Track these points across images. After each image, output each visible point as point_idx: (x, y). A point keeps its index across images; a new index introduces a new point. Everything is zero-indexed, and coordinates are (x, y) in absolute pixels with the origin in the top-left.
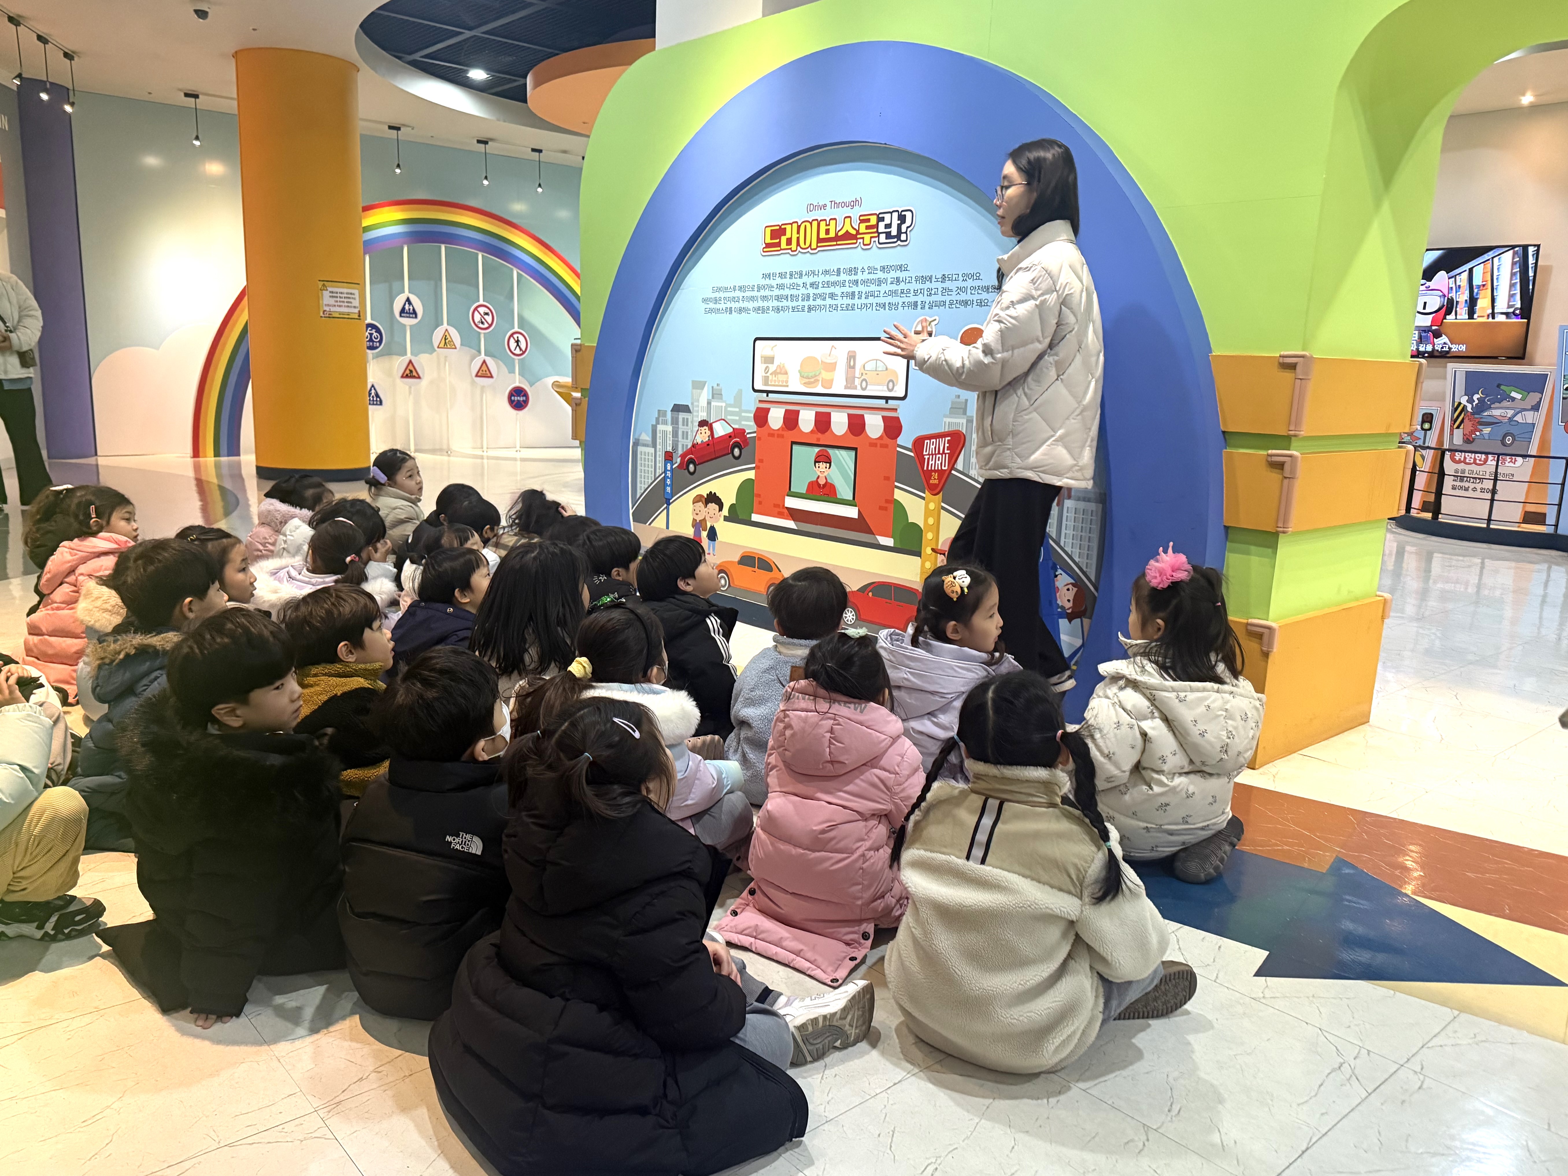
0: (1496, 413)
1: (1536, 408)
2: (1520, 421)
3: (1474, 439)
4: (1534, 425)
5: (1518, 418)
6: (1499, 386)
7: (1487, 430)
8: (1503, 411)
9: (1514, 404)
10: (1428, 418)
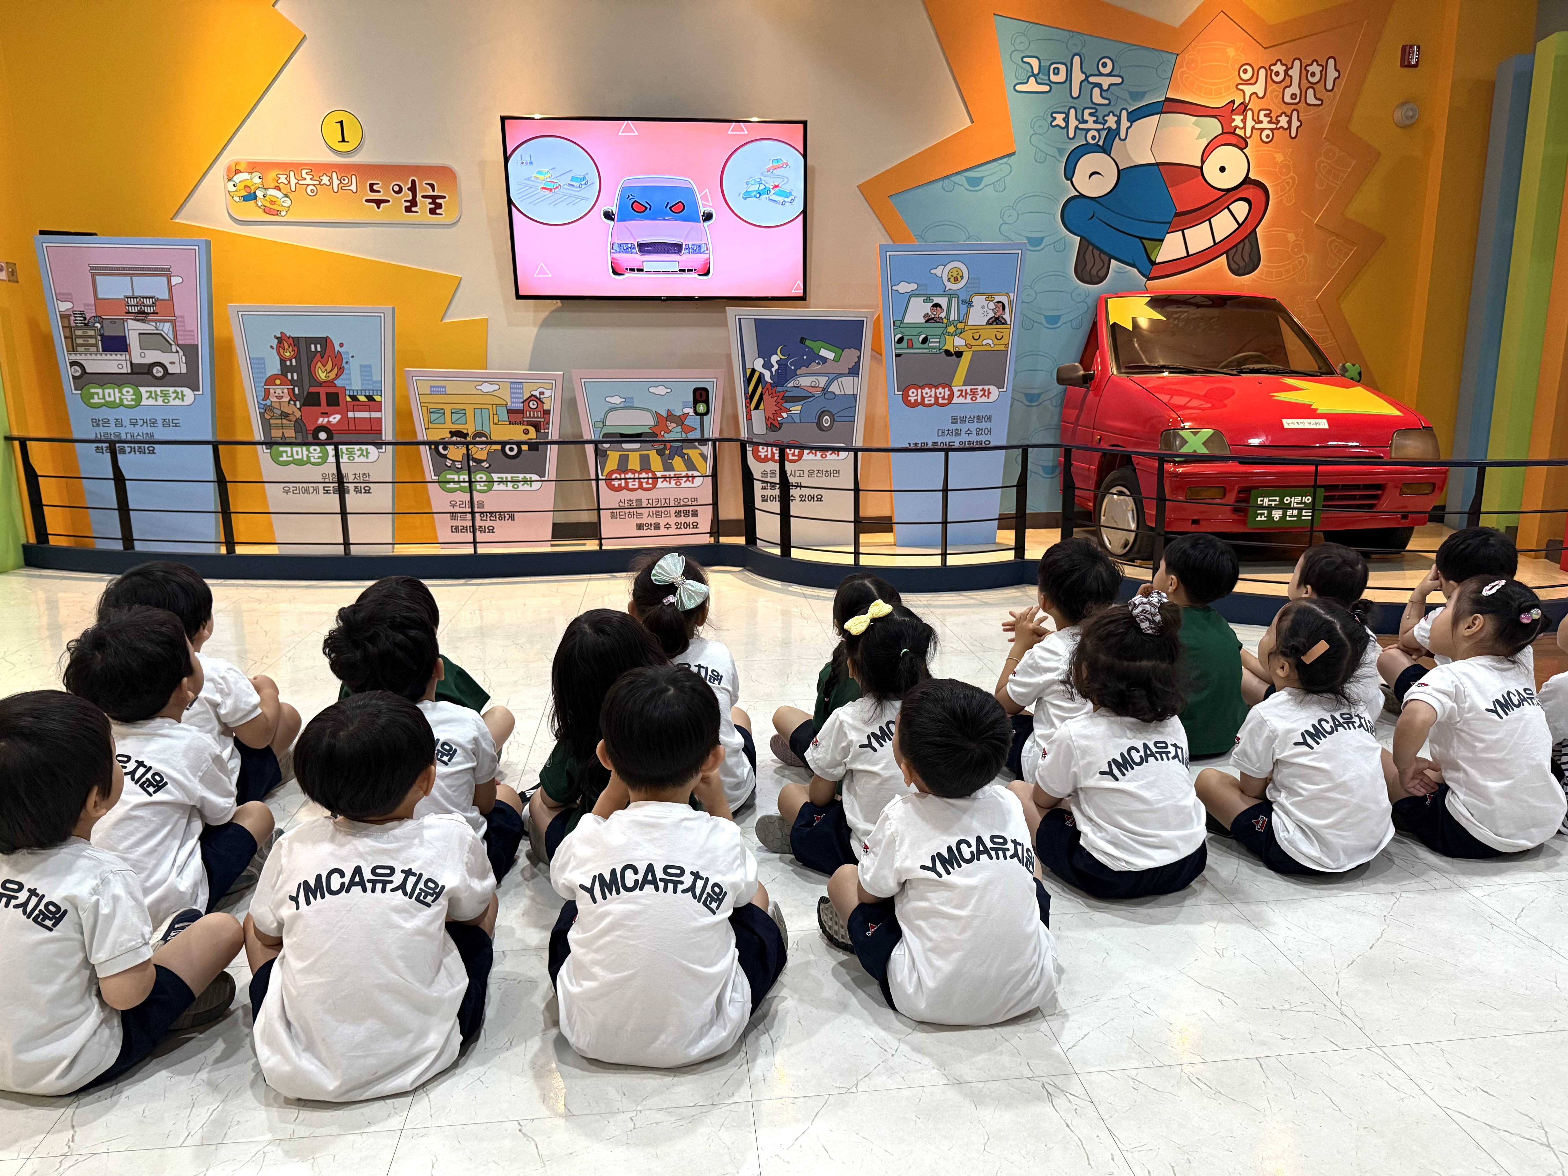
0: (805, 382)
1: (854, 371)
2: (837, 392)
3: (781, 424)
4: (855, 396)
5: (834, 388)
6: (802, 340)
7: (796, 409)
8: (813, 378)
9: (826, 368)
10: (701, 396)
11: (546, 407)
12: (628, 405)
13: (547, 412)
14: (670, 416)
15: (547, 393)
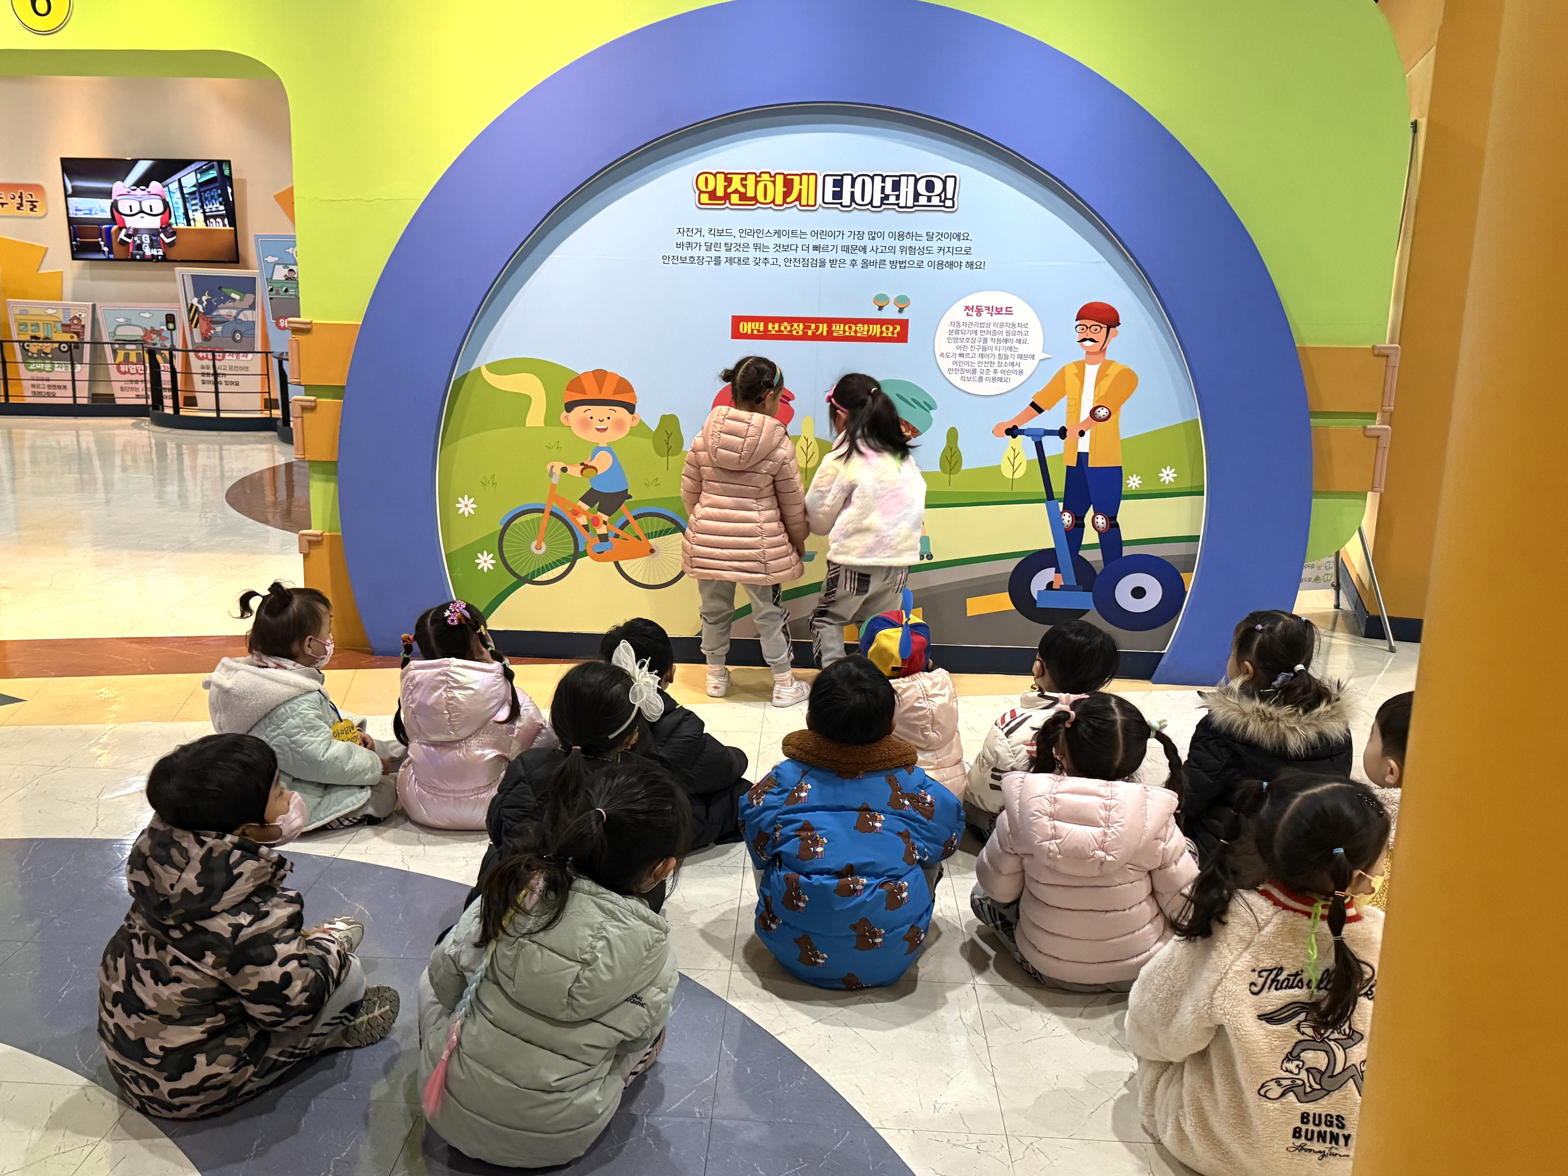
0: (223, 312)
1: (252, 307)
2: (243, 319)
3: (210, 337)
4: (254, 322)
5: (241, 317)
6: (220, 288)
7: (219, 329)
8: (228, 310)
9: (236, 304)
10: (170, 319)
11: (83, 323)
12: (128, 323)
13: (83, 326)
14: (153, 330)
15: (83, 315)
